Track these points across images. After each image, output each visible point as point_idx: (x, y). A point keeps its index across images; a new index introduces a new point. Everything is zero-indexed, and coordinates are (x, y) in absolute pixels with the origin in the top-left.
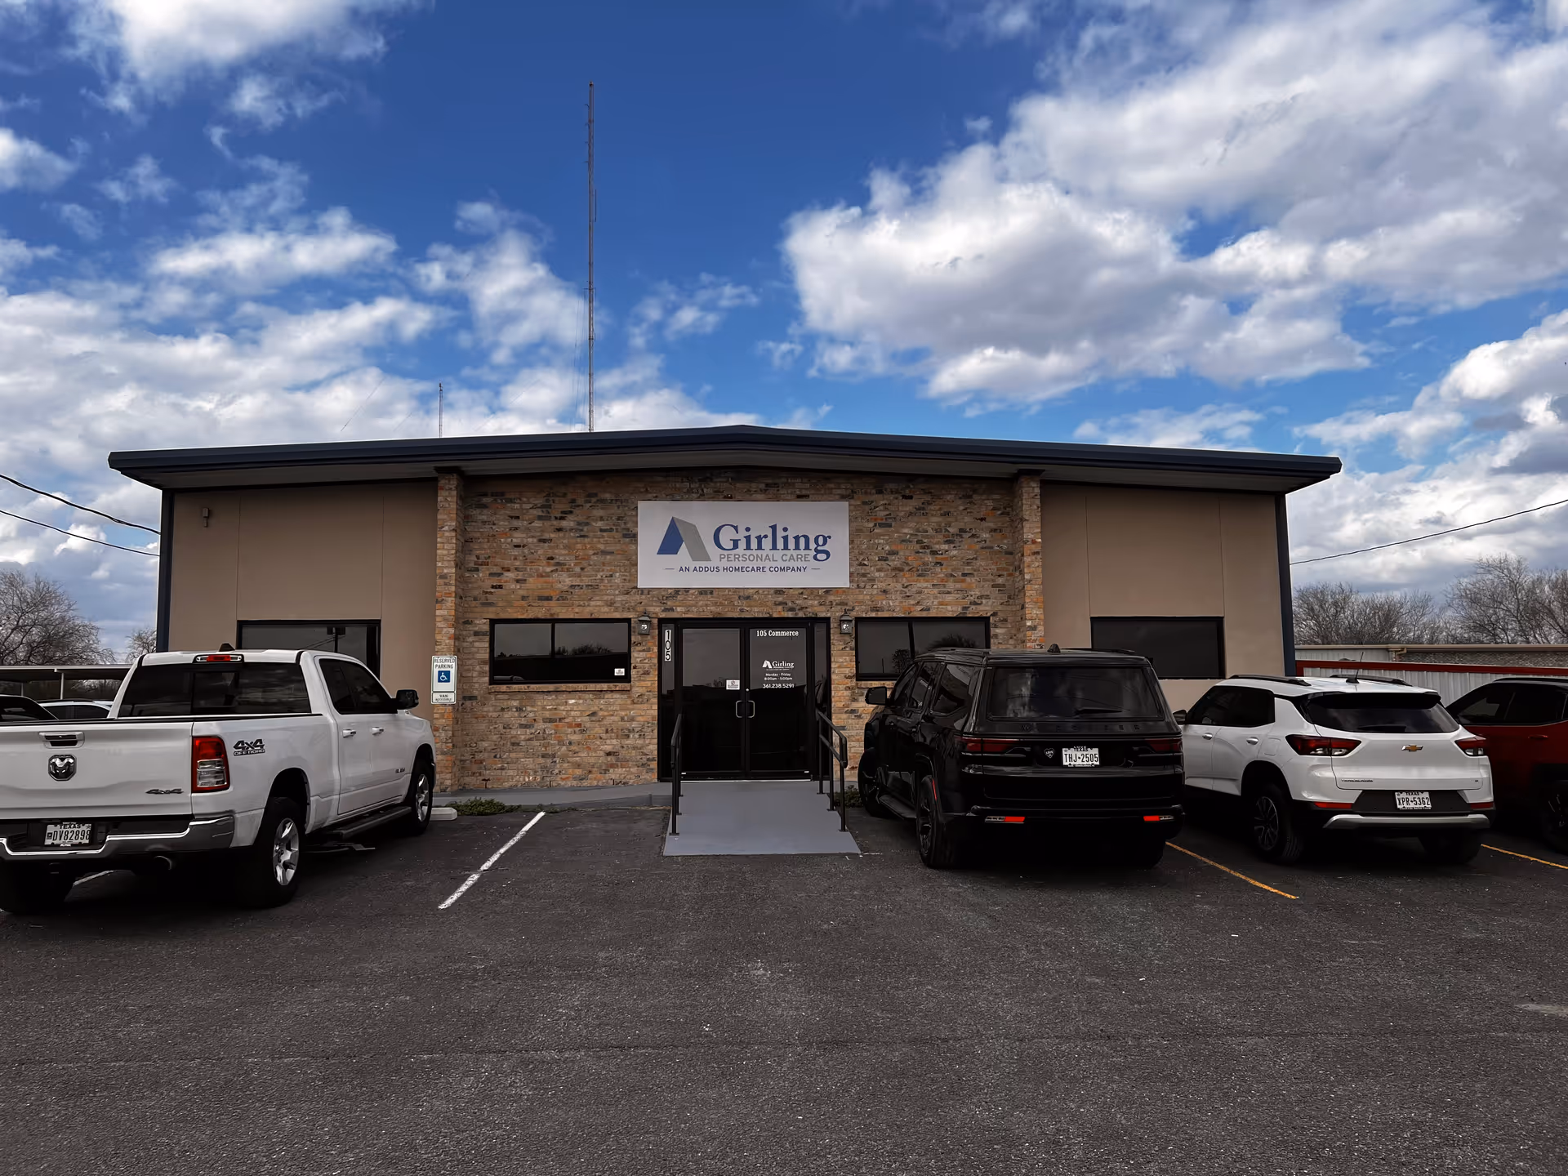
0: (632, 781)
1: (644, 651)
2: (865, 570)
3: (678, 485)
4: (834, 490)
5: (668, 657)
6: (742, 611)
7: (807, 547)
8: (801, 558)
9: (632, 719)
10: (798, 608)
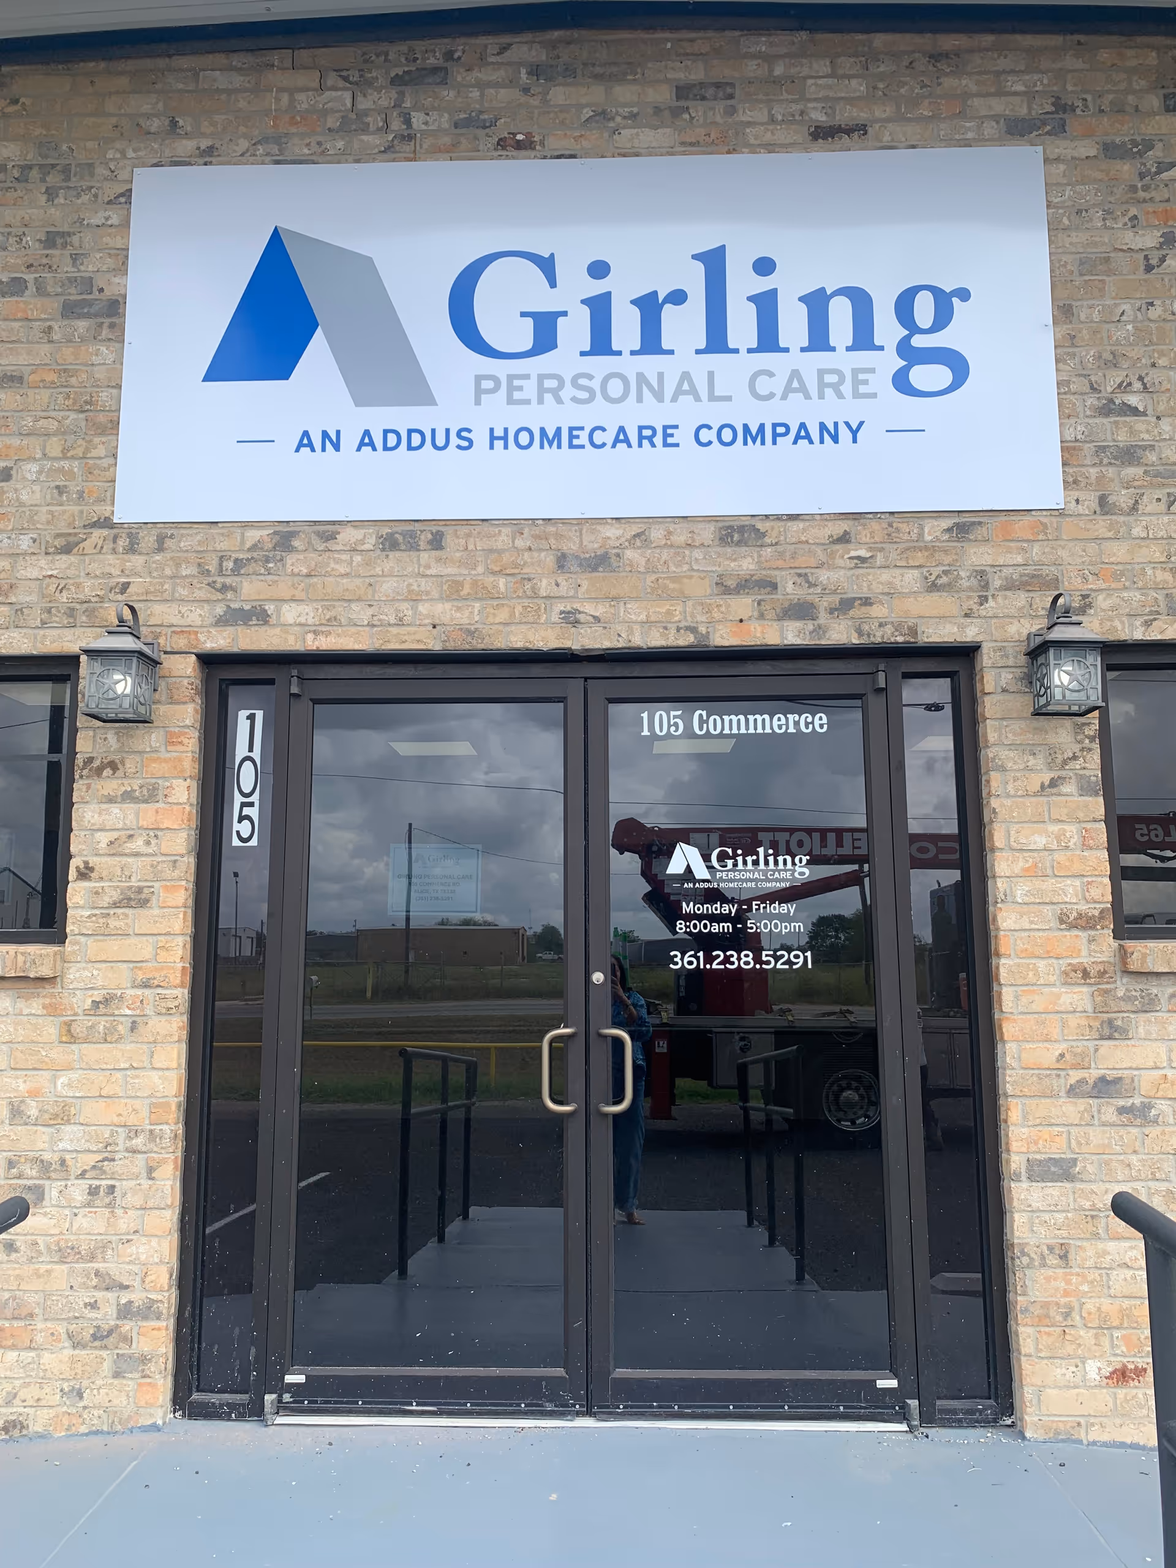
0: (44, 1415)
1: (128, 797)
2: (1132, 432)
3: (304, 101)
4: (976, 102)
5: (245, 828)
6: (571, 619)
7: (863, 339)
8: (836, 387)
9: (61, 1116)
10: (824, 604)
